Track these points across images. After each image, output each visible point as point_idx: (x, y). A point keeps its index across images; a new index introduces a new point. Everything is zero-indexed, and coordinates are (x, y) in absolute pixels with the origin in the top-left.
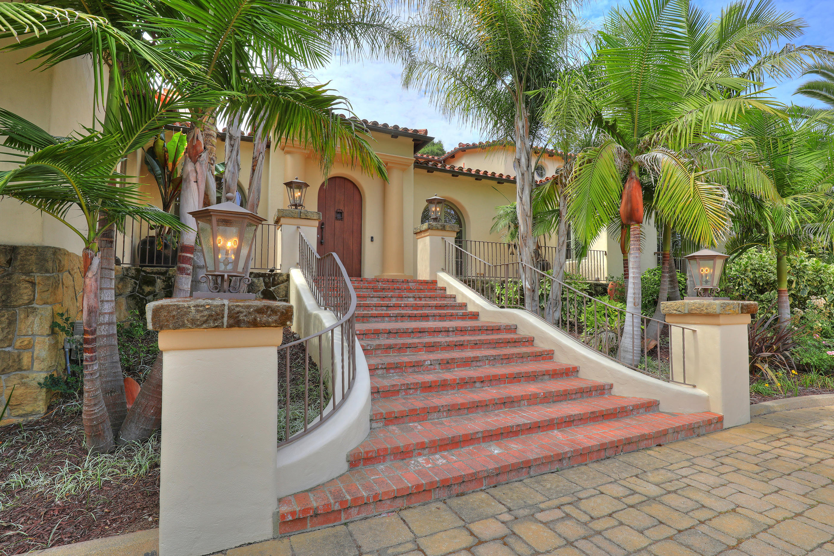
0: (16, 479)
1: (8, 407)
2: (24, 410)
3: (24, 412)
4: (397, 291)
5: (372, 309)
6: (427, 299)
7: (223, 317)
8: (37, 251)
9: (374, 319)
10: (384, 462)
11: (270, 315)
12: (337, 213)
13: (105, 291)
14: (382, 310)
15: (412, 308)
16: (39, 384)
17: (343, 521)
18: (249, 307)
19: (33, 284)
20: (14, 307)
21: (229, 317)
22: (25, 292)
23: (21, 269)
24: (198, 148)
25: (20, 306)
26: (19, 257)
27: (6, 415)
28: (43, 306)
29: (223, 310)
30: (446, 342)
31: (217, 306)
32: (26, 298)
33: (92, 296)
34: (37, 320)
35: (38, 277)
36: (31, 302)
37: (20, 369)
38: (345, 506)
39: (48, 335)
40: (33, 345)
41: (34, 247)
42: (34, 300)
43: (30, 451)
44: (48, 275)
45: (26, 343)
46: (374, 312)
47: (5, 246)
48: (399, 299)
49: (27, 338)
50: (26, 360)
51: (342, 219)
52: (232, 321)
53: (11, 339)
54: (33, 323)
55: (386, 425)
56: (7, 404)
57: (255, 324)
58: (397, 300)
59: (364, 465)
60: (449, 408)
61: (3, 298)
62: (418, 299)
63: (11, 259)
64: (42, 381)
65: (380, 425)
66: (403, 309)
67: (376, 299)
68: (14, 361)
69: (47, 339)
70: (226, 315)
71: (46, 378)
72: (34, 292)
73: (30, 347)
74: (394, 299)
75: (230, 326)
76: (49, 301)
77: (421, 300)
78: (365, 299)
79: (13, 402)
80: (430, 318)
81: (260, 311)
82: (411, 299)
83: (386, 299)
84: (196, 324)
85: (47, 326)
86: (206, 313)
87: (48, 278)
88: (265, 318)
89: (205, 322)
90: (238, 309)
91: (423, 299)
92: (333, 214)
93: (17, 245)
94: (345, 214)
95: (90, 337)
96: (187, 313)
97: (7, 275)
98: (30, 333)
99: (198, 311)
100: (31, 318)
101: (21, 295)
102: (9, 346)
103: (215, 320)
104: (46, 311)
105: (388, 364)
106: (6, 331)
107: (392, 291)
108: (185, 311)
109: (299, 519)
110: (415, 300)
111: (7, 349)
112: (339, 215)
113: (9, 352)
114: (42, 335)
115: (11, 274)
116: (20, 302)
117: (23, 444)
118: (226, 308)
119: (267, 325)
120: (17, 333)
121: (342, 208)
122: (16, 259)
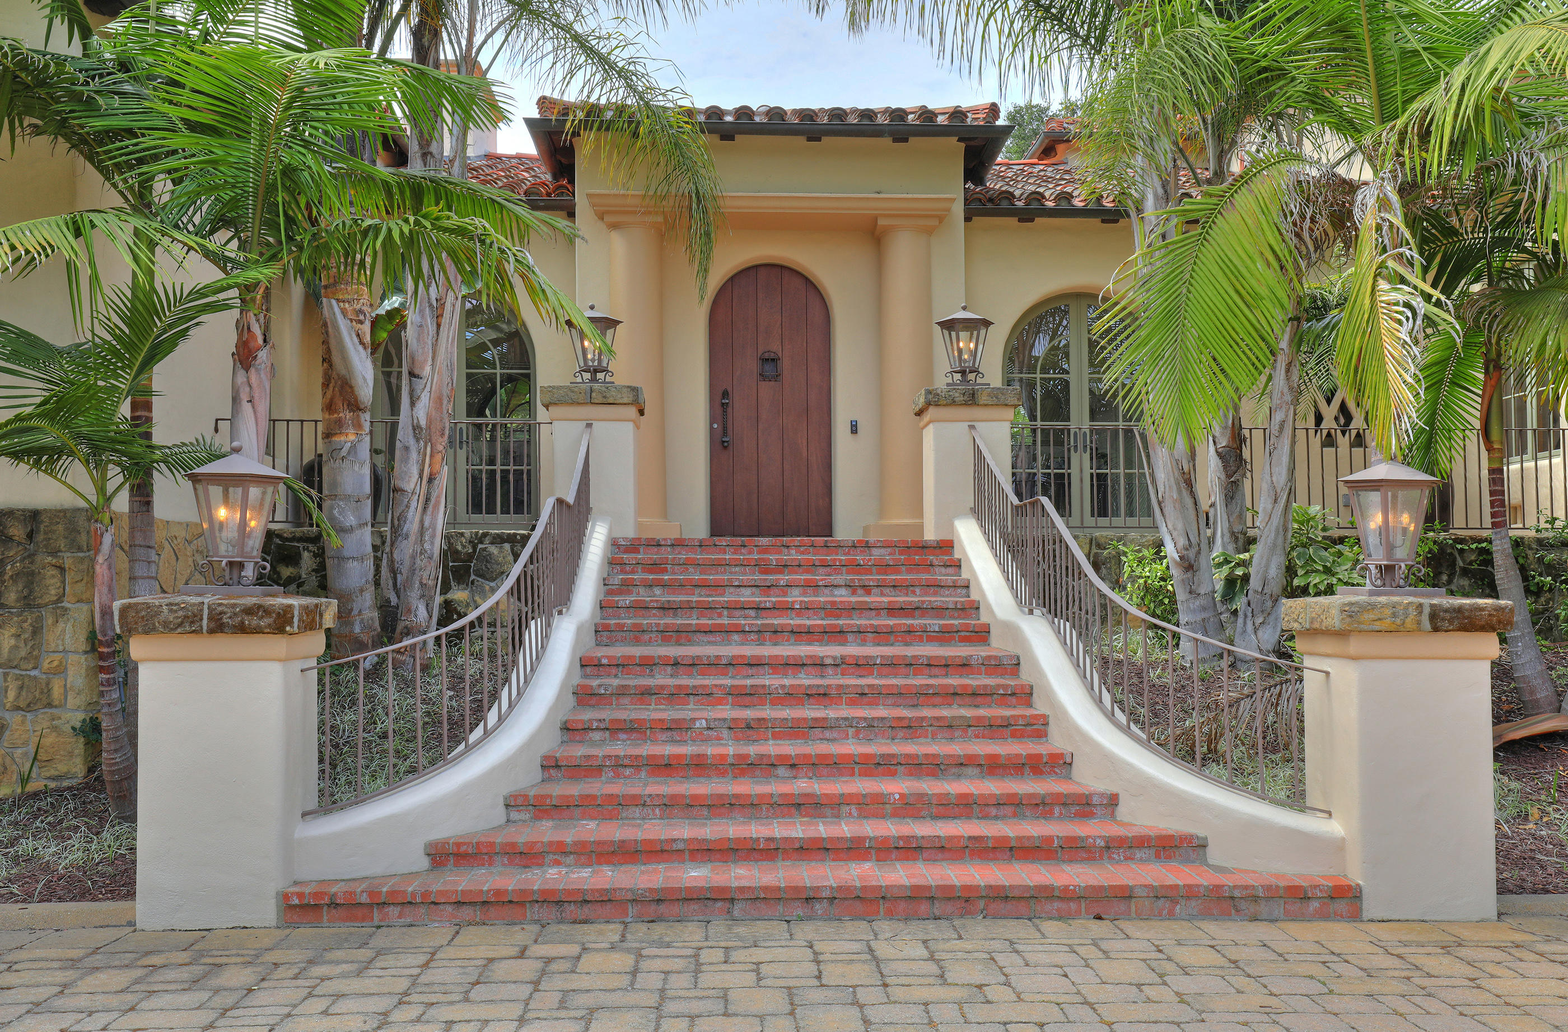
0: (26, 846)
1: (37, 763)
2: (56, 769)
3: (56, 773)
4: (821, 570)
5: (720, 615)
6: (887, 591)
7: (201, 619)
8: (65, 516)
9: (705, 638)
10: (490, 865)
11: (262, 617)
12: (765, 360)
13: (140, 582)
14: (746, 617)
15: (822, 614)
16: (74, 728)
17: (376, 923)
18: (234, 606)
19: (62, 569)
20: (39, 606)
21: (210, 619)
22: (51, 581)
23: (46, 546)
24: (252, 345)
25: (46, 605)
26: (42, 527)
27: (34, 775)
28: (78, 605)
29: (202, 610)
30: (783, 687)
31: (194, 605)
32: (53, 592)
33: (105, 590)
34: (69, 627)
35: (68, 559)
36: (61, 598)
37: (50, 705)
38: (376, 901)
39: (86, 652)
40: (66, 668)
41: (60, 511)
42: (64, 595)
43: (50, 819)
44: (81, 555)
45: (56, 663)
46: (725, 621)
47: (24, 510)
48: (810, 590)
49: (58, 657)
50: (57, 692)
51: (777, 377)
52: (213, 625)
53: (37, 658)
54: (64, 631)
55: (537, 818)
56: (35, 759)
57: (242, 629)
58: (804, 594)
59: (455, 865)
60: (665, 801)
61: (25, 593)
62: (860, 591)
63: (32, 531)
64: (78, 725)
65: (525, 816)
66: (798, 615)
67: (748, 592)
68: (42, 693)
69: (83, 657)
70: (205, 617)
71: (84, 721)
72: (63, 582)
73: (60, 670)
74: (796, 592)
75: (211, 631)
76: (84, 597)
77: (868, 593)
78: (720, 590)
79: (42, 756)
80: (850, 637)
81: (249, 611)
82: (843, 591)
83: (776, 590)
84: (170, 628)
85: (82, 637)
86: (181, 613)
87: (82, 559)
88: (255, 621)
89: (180, 625)
90: (220, 609)
91: (874, 591)
92: (753, 366)
93: (39, 508)
94: (786, 364)
95: (105, 650)
96: (158, 613)
97: (29, 556)
98: (61, 648)
99: (171, 611)
100: (61, 625)
101: (47, 587)
102: (35, 668)
103: (192, 622)
104: (79, 613)
105: (612, 721)
106: (30, 644)
107: (807, 572)
108: (156, 611)
109: (308, 905)
110: (854, 593)
111: (33, 673)
112: (769, 368)
113: (35, 677)
114: (75, 652)
115: (34, 555)
116: (47, 599)
117: (46, 812)
118: (206, 607)
119: (258, 631)
120: (44, 648)
121: (775, 346)
122: (38, 531)
